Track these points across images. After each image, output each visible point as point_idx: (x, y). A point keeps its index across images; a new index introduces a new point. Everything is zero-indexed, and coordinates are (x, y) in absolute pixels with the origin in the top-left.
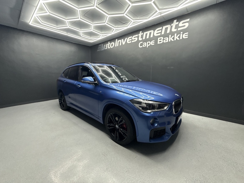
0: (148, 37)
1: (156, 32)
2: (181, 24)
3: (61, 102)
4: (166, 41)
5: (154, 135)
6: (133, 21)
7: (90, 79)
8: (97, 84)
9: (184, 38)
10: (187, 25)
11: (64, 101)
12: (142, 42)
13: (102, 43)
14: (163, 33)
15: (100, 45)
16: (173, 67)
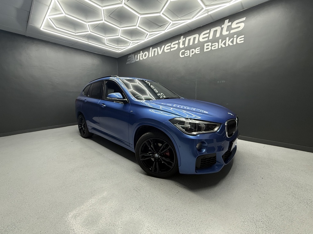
0: (191, 43)
1: (201, 37)
2: (234, 25)
3: (80, 128)
4: (215, 47)
5: (201, 164)
6: (172, 23)
7: (118, 95)
8: (126, 102)
9: (239, 42)
10: (242, 25)
11: (85, 126)
12: (184, 50)
13: (133, 53)
14: (211, 38)
15: (129, 56)
16: (224, 81)
